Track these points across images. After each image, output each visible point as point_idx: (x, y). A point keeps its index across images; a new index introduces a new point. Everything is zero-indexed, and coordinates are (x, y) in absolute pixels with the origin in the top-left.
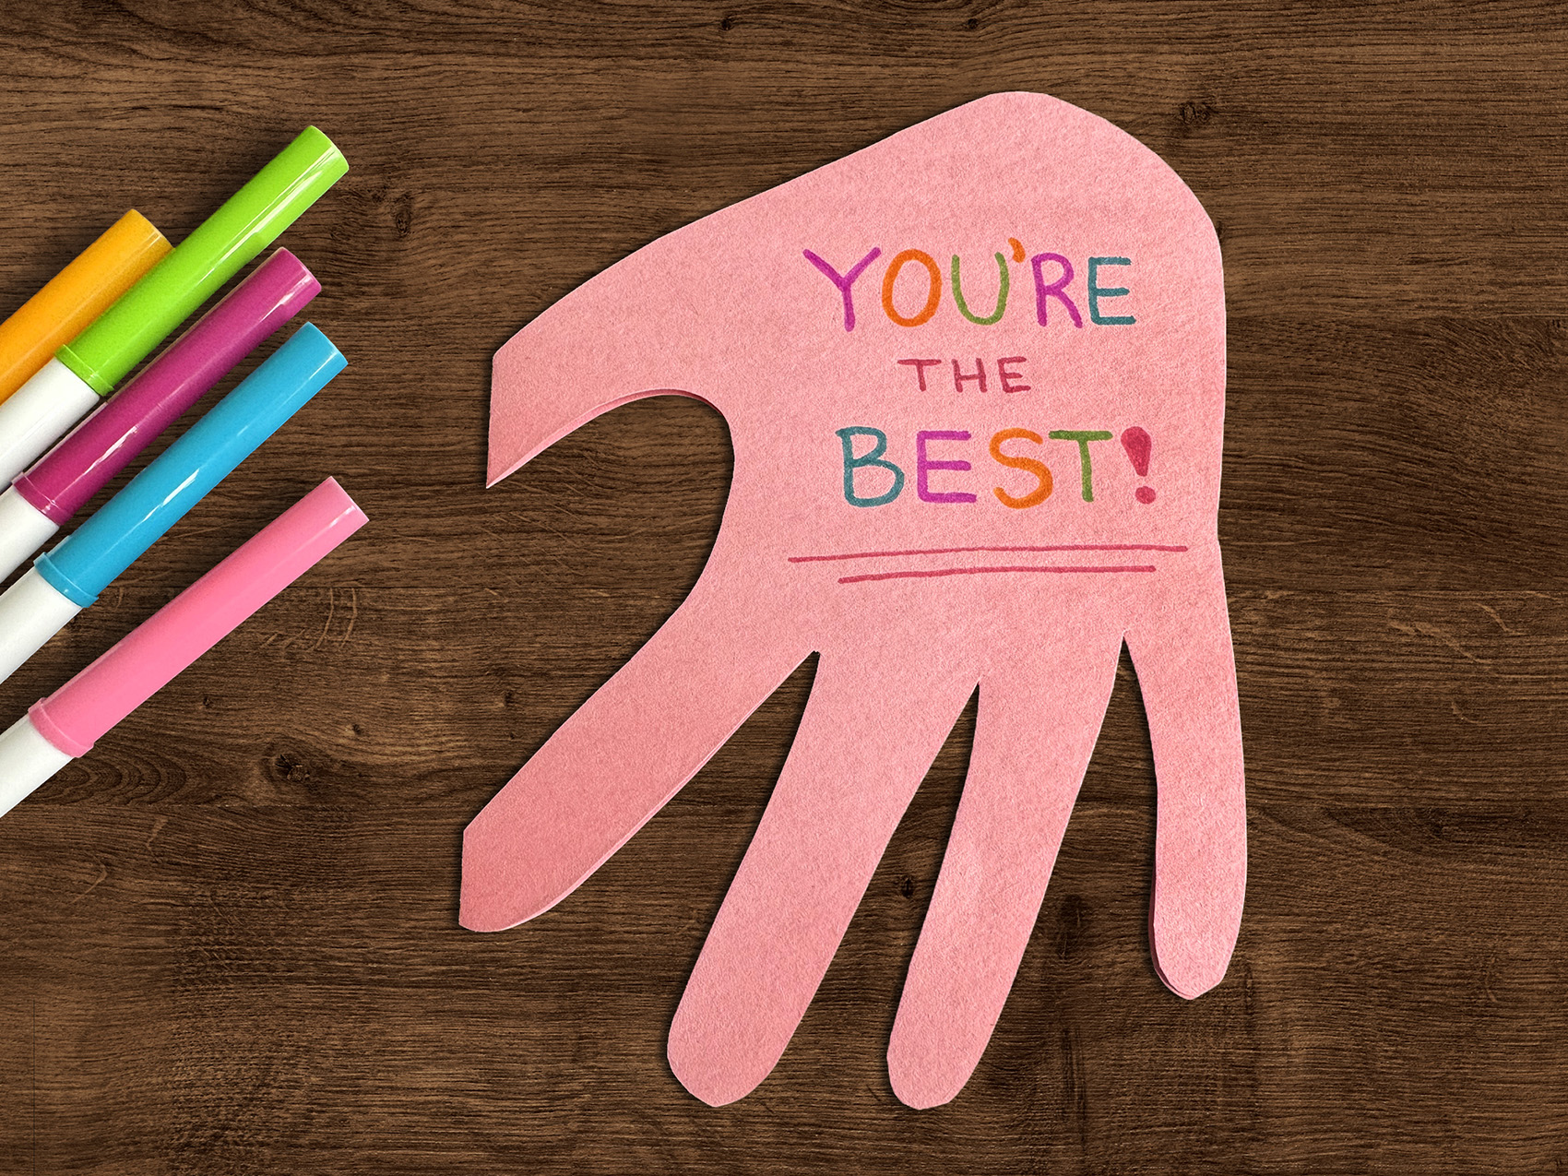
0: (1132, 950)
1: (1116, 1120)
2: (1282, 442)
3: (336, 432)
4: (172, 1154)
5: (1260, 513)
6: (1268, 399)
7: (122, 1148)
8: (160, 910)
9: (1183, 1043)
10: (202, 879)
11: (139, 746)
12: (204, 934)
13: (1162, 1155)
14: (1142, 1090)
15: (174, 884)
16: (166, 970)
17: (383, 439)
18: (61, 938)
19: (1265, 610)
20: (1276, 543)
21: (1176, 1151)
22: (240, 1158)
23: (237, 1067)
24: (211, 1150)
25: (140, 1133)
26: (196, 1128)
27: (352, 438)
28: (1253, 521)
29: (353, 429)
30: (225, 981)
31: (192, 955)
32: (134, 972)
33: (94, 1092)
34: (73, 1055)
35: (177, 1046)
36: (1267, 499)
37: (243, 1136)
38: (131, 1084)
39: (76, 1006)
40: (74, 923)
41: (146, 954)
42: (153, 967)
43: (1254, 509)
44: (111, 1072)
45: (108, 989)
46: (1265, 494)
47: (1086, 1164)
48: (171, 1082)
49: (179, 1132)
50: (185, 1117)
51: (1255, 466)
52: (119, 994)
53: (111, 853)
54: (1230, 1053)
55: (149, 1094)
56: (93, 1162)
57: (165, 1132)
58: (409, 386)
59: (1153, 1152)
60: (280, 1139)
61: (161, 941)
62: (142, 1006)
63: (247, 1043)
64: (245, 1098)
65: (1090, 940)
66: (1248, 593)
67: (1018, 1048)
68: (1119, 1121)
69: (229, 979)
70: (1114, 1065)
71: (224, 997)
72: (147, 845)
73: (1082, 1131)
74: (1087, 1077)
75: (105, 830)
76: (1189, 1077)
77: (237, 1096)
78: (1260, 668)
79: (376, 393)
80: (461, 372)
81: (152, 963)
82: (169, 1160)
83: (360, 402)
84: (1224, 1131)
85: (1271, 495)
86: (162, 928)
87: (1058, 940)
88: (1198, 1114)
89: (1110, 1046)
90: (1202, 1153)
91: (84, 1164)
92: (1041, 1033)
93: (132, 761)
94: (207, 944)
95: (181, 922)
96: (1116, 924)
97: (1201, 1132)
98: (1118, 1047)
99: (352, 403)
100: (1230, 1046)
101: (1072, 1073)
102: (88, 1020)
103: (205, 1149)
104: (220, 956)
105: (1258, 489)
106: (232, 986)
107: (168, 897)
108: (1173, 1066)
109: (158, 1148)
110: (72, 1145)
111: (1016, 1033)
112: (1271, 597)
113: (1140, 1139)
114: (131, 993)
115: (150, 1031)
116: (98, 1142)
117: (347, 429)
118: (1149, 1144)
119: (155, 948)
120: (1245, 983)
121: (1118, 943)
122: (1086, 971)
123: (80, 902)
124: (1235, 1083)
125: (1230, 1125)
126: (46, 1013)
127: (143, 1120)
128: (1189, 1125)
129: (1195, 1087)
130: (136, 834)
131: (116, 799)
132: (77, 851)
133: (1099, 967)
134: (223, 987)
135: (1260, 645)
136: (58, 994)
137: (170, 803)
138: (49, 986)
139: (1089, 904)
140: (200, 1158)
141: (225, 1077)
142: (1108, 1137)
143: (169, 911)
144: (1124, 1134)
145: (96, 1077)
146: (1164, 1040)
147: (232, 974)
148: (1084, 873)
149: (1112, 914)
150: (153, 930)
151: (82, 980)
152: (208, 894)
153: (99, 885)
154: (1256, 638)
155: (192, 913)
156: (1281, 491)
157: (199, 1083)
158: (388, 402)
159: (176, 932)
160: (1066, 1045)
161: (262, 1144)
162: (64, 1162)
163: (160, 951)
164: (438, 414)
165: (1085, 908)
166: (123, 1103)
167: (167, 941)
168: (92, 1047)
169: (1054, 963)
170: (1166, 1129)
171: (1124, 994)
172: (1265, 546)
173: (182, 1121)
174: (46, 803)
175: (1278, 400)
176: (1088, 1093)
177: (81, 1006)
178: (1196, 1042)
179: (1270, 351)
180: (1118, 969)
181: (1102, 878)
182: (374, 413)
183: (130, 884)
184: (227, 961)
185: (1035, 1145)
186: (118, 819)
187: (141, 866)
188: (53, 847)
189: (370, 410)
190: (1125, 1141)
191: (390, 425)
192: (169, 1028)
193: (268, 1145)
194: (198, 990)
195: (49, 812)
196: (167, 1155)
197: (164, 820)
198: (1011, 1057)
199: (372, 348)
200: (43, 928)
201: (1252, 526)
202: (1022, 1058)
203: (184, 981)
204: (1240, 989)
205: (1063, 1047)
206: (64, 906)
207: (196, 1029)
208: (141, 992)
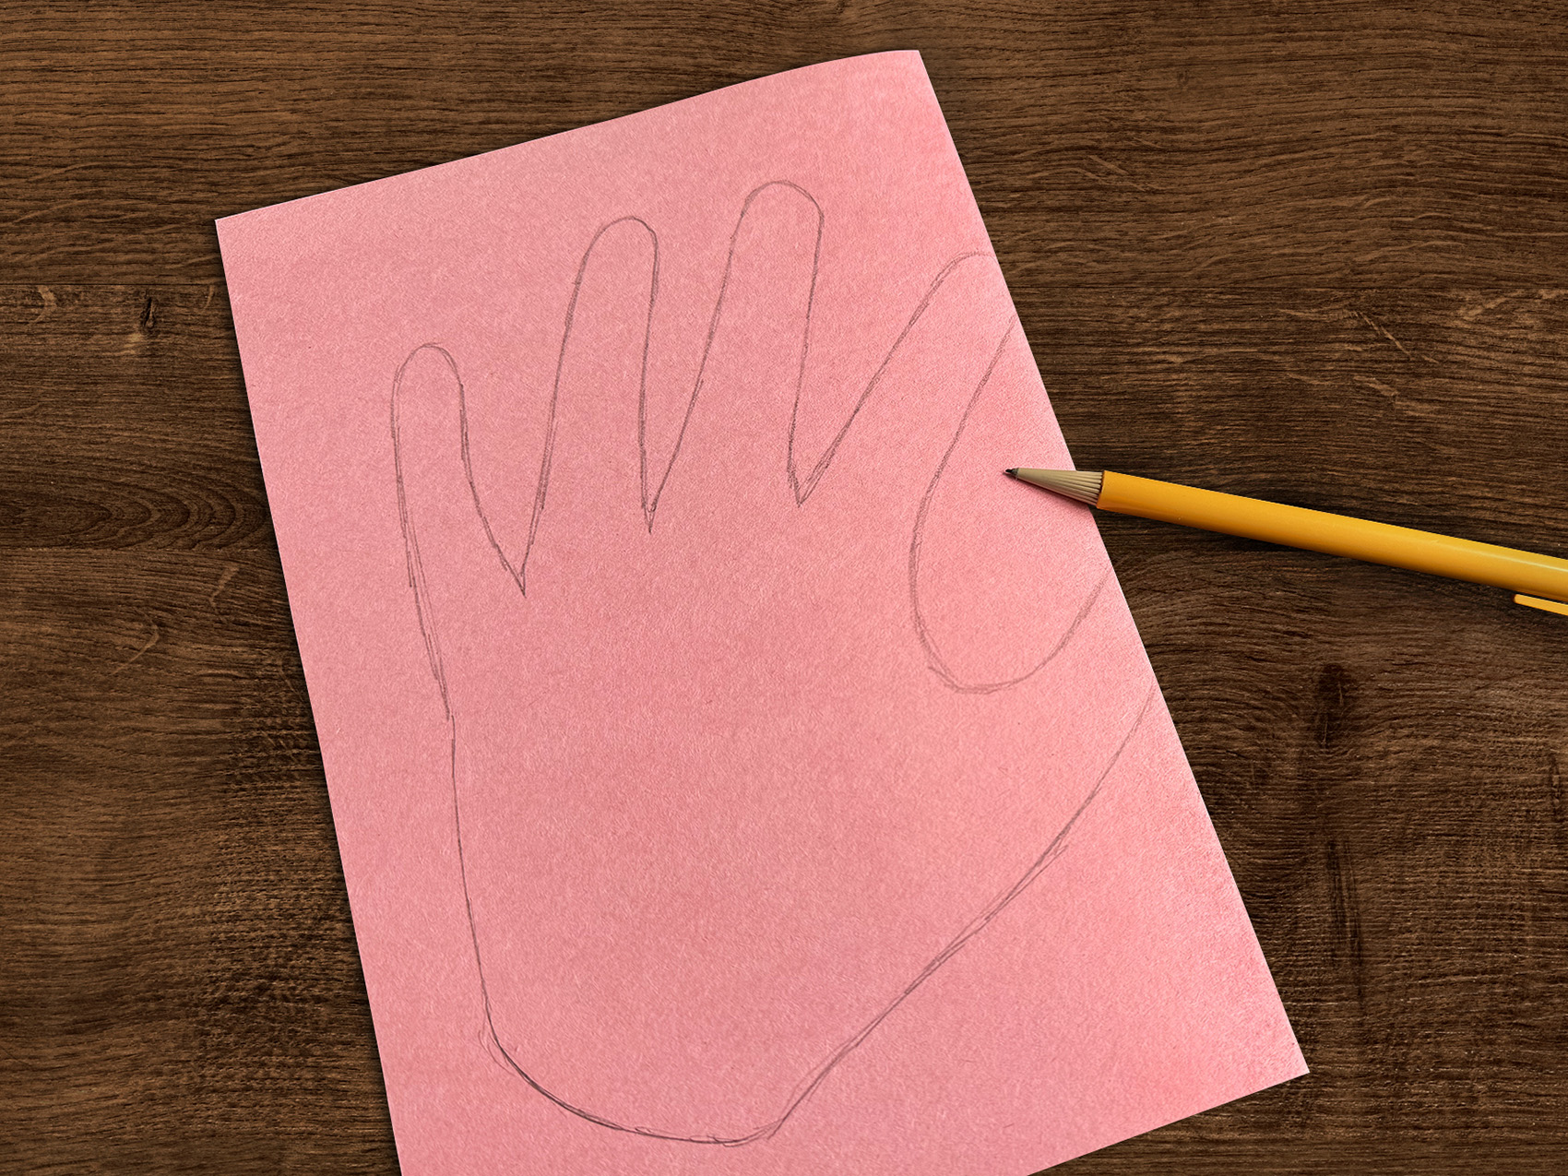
0: (1408, 736)
1: (1399, 965)
2: (1545, 119)
3: (473, 107)
4: (202, 1011)
5: (1527, 199)
6: (1526, 71)
7: (140, 1004)
8: (218, 684)
9: (1478, 861)
10: (274, 644)
11: (213, 476)
12: (270, 715)
13: (1461, 1015)
14: (1431, 924)
15: (239, 650)
16: (218, 762)
17: (526, 115)
18: (94, 720)
19: (1540, 312)
20: (1547, 234)
21: (1480, 1008)
22: (290, 1020)
23: (295, 893)
24: (254, 1008)
25: (165, 985)
26: (237, 977)
27: (492, 115)
28: (1520, 209)
29: (492, 104)
30: (291, 778)
31: (252, 743)
32: (179, 765)
33: (112, 928)
34: (92, 876)
35: (223, 864)
36: (1532, 183)
37: (294, 989)
38: (160, 917)
39: (102, 810)
40: (112, 700)
41: (195, 742)
42: (203, 759)
43: (1520, 195)
44: (137, 900)
45: (144, 787)
46: (1531, 178)
47: (1366, 1027)
48: (211, 913)
49: (214, 982)
50: (224, 962)
51: (1518, 146)
52: (158, 794)
53: (166, 610)
54: (1540, 874)
55: (181, 930)
56: (101, 1024)
57: (197, 983)
58: (559, 57)
59: (1450, 1011)
60: (342, 992)
61: (216, 724)
62: (184, 811)
63: (311, 860)
64: (302, 936)
65: (1356, 723)
66: (1519, 292)
67: (1273, 867)
68: (1404, 968)
69: (296, 774)
70: (1394, 890)
71: (287, 799)
72: (211, 599)
73: (1358, 981)
74: (1362, 907)
75: (162, 581)
76: (1489, 906)
77: (291, 932)
78: (1539, 381)
79: (521, 64)
80: (619, 40)
81: (202, 754)
82: (199, 1022)
83: (503, 74)
84: (1537, 980)
85: (1537, 178)
86: (219, 707)
87: (1317, 723)
88: (1503, 959)
89: (1387, 864)
90: (1511, 1012)
91: (88, 1028)
92: (1300, 846)
93: (203, 495)
94: (273, 728)
95: (243, 699)
96: (1386, 702)
97: (1509, 983)
98: (1397, 866)
99: (494, 75)
100: (1537, 864)
101: (1342, 901)
102: (115, 830)
103: (245, 1007)
104: (288, 745)
105: (1522, 172)
106: (298, 783)
107: (230, 667)
108: (1468, 892)
109: (185, 1005)
110: (77, 1001)
111: (1270, 847)
112: (1546, 297)
113: (1432, 993)
114: (173, 792)
115: (190, 844)
116: (111, 997)
117: (486, 105)
118: (1443, 999)
119: (208, 733)
120: (1550, 779)
121: (1391, 727)
122: (1353, 763)
123: (122, 674)
124: (1547, 914)
125: (1545, 972)
126: (65, 820)
127: (170, 967)
128: (1493, 972)
129: (1496, 921)
130: (199, 586)
131: (180, 543)
132: (125, 608)
133: (1369, 758)
134: (287, 785)
135: (1537, 354)
136: (83, 795)
137: (244, 547)
138: (71, 783)
139: (1353, 675)
140: (238, 1020)
141: (279, 907)
142: (1391, 990)
143: (228, 685)
144: (1411, 986)
145: (117, 906)
146: (1455, 857)
147: (300, 767)
148: (1344, 635)
149: (1381, 689)
150: (208, 710)
151: (115, 775)
152: (280, 663)
153: (148, 651)
154: (1533, 345)
155: (258, 688)
156: (1549, 174)
157: (246, 915)
158: (534, 74)
159: (235, 712)
160: (1333, 862)
161: (318, 1000)
162: (64, 1025)
163: (214, 737)
164: (589, 87)
165: (1348, 681)
166: (148, 942)
167: (224, 724)
168: (116, 866)
169: (1313, 753)
170: (1464, 978)
171: (1401, 794)
172: (1535, 238)
173: (220, 967)
174: (95, 547)
175: (1538, 71)
176: (1363, 929)
177: (107, 810)
178: (1495, 859)
179: (1524, 18)
180: (1392, 761)
181: (1367, 642)
182: (517, 87)
183: (186, 649)
184: (295, 751)
185: (1299, 1001)
186: (179, 567)
187: (202, 627)
188: (97, 603)
189: (513, 83)
190: (1413, 995)
191: (534, 99)
192: (215, 840)
193: (326, 1000)
194: (256, 789)
195: (98, 558)
196: (196, 1014)
197: (234, 568)
198: (1264, 880)
199: (520, 15)
200: (75, 708)
201: (1519, 214)
202: (1277, 880)
203: (239, 777)
204: (1545, 788)
205: (1329, 866)
206: (103, 678)
207: (247, 840)
208: (186, 791)
